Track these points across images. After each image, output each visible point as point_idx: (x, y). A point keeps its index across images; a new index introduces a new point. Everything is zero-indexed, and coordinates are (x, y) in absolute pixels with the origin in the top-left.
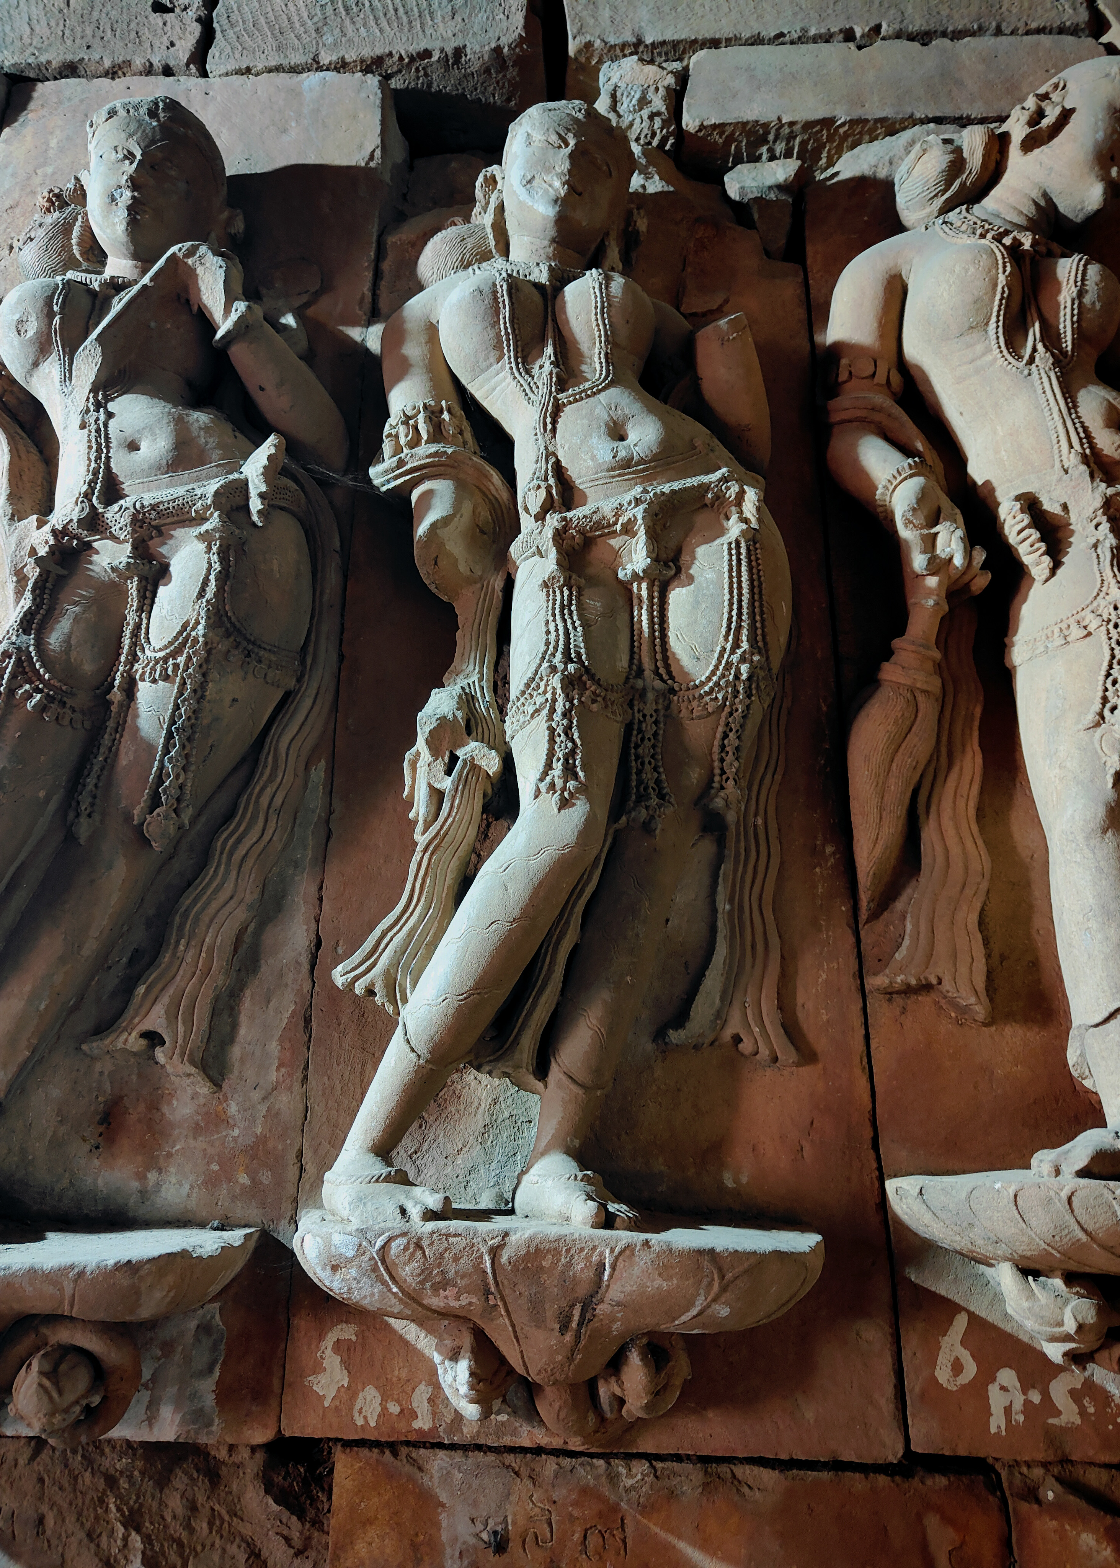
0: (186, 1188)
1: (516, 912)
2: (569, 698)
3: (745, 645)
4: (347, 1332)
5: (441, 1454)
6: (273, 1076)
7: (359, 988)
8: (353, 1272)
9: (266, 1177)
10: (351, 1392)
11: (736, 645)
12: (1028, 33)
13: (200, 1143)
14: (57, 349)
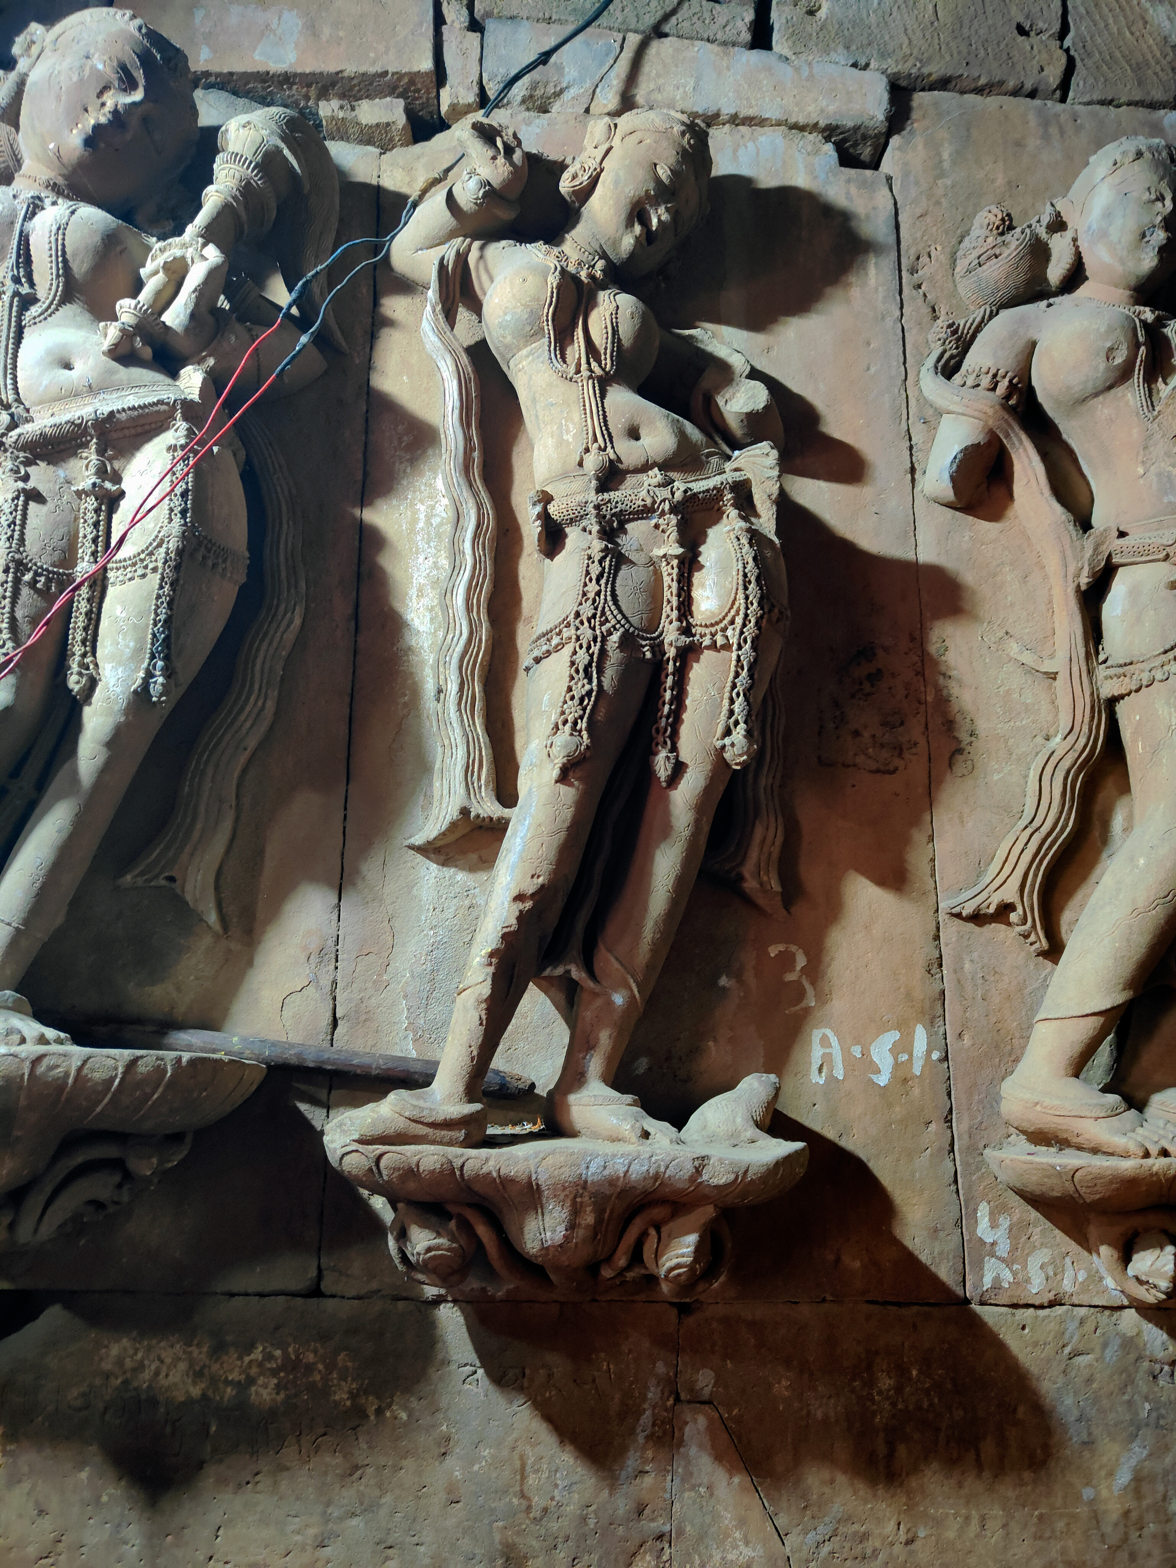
14: (1138, 375)
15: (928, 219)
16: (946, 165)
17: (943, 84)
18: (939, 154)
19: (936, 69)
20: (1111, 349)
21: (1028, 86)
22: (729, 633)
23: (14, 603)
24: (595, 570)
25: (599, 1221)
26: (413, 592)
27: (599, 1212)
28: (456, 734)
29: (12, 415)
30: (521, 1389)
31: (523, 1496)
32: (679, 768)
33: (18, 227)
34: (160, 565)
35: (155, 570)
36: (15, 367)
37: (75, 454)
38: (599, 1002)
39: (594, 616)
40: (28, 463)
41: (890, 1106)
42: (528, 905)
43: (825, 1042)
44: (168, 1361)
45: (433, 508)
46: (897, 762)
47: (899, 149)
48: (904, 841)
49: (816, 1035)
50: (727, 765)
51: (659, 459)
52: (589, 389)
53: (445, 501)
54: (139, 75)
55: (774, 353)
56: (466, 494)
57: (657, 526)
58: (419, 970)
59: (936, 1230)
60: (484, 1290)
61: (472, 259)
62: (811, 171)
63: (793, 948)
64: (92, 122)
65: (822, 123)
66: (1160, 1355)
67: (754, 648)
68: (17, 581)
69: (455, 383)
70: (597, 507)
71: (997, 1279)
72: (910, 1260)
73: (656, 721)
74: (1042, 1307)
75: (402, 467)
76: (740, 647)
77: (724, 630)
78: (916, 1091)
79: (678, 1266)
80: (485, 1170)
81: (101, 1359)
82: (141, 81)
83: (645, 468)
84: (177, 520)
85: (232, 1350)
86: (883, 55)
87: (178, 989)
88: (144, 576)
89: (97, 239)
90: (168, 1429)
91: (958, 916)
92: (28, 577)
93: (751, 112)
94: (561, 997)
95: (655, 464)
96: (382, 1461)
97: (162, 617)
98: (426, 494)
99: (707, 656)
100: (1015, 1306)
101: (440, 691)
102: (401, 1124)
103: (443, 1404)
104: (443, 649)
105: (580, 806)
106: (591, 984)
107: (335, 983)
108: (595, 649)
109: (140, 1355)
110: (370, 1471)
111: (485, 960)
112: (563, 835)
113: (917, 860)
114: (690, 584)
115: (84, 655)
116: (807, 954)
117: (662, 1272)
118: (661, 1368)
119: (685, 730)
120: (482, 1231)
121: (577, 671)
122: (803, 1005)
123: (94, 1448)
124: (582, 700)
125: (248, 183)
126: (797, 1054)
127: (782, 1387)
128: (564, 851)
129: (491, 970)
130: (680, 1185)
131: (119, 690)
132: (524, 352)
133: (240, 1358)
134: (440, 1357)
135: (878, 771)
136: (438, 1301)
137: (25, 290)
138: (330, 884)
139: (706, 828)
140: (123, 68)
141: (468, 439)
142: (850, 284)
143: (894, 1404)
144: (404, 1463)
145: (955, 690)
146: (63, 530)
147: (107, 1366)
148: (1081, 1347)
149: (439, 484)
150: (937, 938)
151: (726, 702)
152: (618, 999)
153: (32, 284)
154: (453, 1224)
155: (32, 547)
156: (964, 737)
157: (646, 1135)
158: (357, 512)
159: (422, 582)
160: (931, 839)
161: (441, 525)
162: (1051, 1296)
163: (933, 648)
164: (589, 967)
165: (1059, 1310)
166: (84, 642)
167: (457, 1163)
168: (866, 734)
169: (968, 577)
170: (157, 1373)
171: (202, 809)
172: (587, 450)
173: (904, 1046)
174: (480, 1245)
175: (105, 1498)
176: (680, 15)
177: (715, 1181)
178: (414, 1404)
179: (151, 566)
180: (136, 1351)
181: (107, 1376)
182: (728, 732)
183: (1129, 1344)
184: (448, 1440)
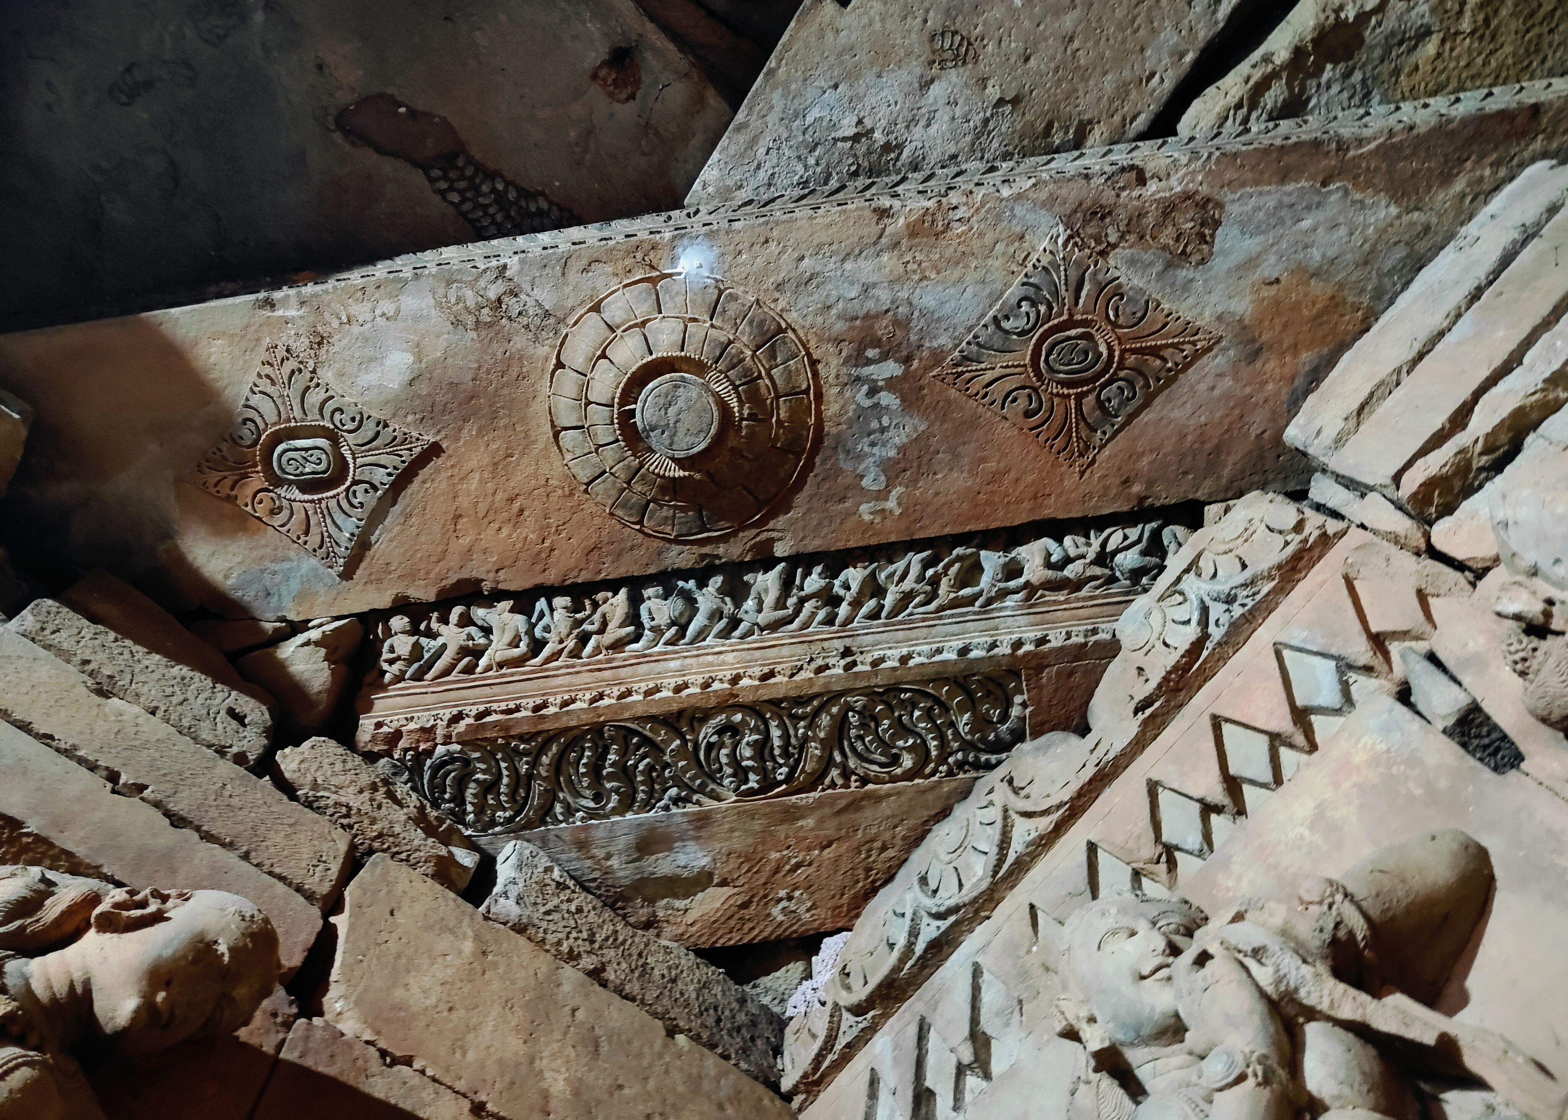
12: (270, 873)
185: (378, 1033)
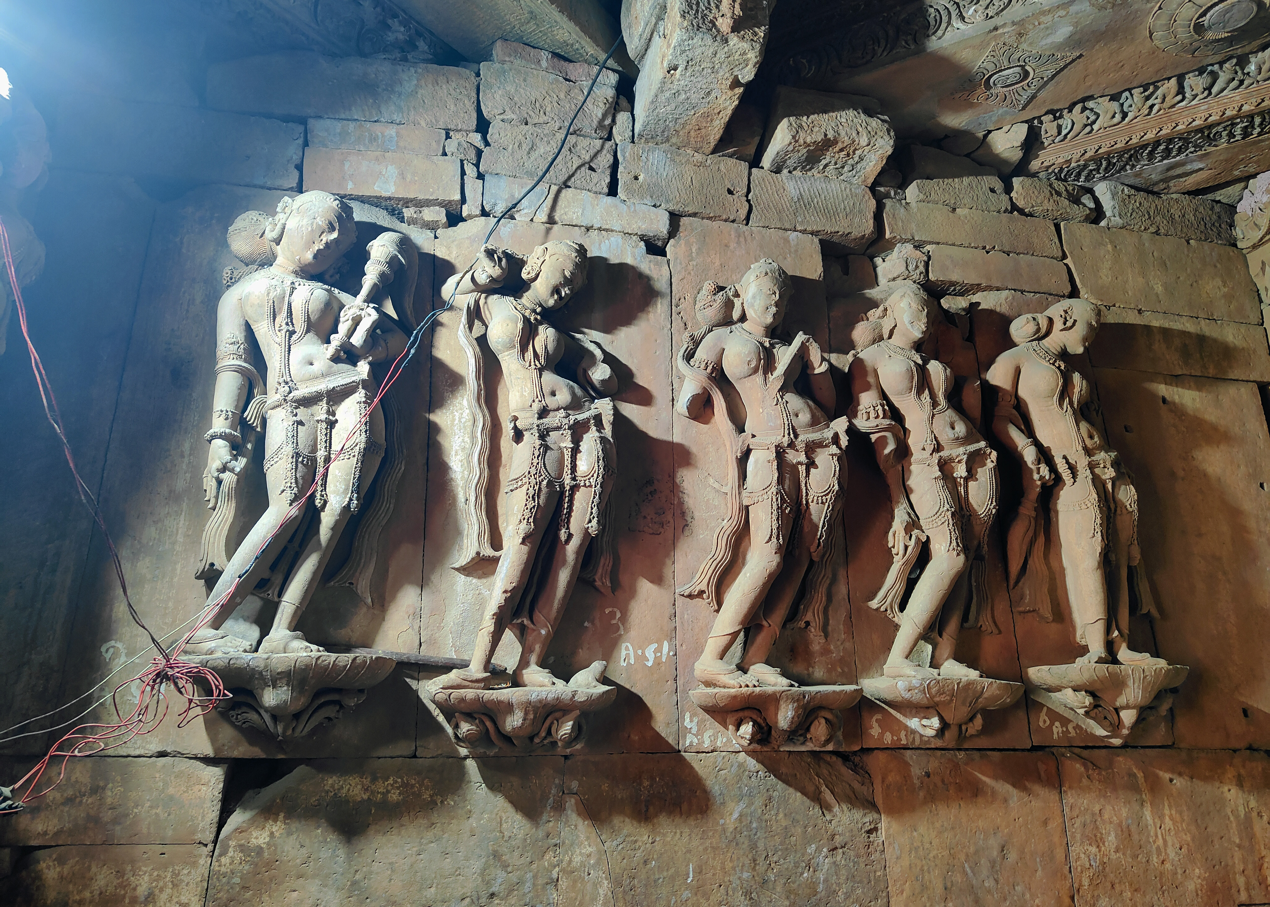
0: (822, 673)
1: (947, 588)
2: (953, 520)
3: (994, 503)
4: (879, 716)
5: (908, 751)
6: (843, 636)
7: (882, 609)
8: (916, 691)
9: (846, 670)
10: (882, 734)
11: (992, 503)
13: (823, 658)
14: (761, 371)
15: (685, 281)
16: (694, 255)
17: (694, 215)
18: (691, 249)
19: (690, 209)
20: (749, 361)
21: (732, 218)
22: (591, 480)
23: (296, 471)
24: (536, 455)
25: (535, 717)
26: (453, 453)
27: (535, 714)
28: (474, 519)
29: (289, 387)
30: (500, 791)
31: (501, 832)
32: (570, 536)
33: (286, 299)
34: (356, 454)
35: (354, 456)
36: (289, 365)
37: (316, 404)
38: (535, 633)
39: (536, 473)
40: (296, 408)
41: (652, 674)
42: (509, 594)
43: (627, 648)
44: (353, 785)
45: (462, 414)
46: (662, 530)
47: (673, 246)
48: (663, 564)
49: (624, 646)
50: (590, 534)
51: (564, 406)
52: (535, 373)
53: (468, 411)
54: (337, 225)
55: (615, 344)
56: (478, 410)
57: (562, 434)
58: (457, 621)
59: (668, 724)
60: (485, 752)
61: (482, 302)
62: (634, 256)
63: (615, 609)
64: (317, 248)
65: (639, 233)
66: (753, 769)
67: (601, 487)
68: (297, 461)
69: (474, 360)
70: (538, 426)
71: (691, 742)
72: (658, 735)
73: (561, 516)
74: (708, 752)
75: (448, 394)
76: (595, 487)
77: (589, 479)
78: (663, 668)
79: (565, 734)
80: (492, 698)
81: (324, 785)
82: (337, 228)
83: (558, 409)
84: (363, 435)
85: (380, 780)
86: (667, 201)
87: (352, 631)
88: (349, 458)
89: (322, 305)
90: (354, 812)
91: (683, 595)
92: (300, 459)
93: (607, 227)
94: (518, 632)
95: (562, 408)
96: (444, 821)
97: (357, 476)
98: (458, 408)
99: (582, 489)
100: (698, 752)
101: (467, 500)
102: (459, 681)
103: (468, 798)
104: (468, 481)
105: (530, 553)
106: (532, 626)
107: (420, 627)
108: (537, 488)
109: (341, 783)
110: (438, 825)
111: (491, 617)
112: (523, 566)
113: (667, 572)
114: (576, 459)
115: (322, 491)
116: (621, 612)
117: (559, 737)
118: (557, 781)
119: (572, 520)
120: (488, 724)
121: (529, 497)
122: (618, 633)
123: (323, 820)
124: (531, 509)
125: (384, 272)
126: (615, 654)
127: (605, 787)
128: (523, 572)
129: (494, 620)
130: (567, 702)
131: (337, 506)
132: (506, 353)
133: (383, 783)
134: (467, 779)
135: (653, 534)
136: (466, 757)
137: (291, 328)
138: (417, 585)
139: (580, 561)
140: (330, 223)
141: (479, 385)
142: (649, 312)
143: (649, 792)
144: (452, 821)
145: (686, 499)
146: (312, 437)
147: (326, 788)
148: (722, 767)
149: (465, 403)
150: (674, 605)
151: (590, 509)
152: (543, 632)
153: (293, 324)
154: (477, 721)
155: (301, 446)
156: (689, 519)
157: (554, 684)
158: (427, 415)
159: (457, 448)
160: (674, 563)
161: (465, 422)
162: (712, 748)
163: (678, 481)
164: (531, 619)
165: (715, 753)
166: (321, 485)
167: (481, 696)
168: (649, 517)
169: (694, 449)
170: (349, 790)
171: (364, 553)
172: (534, 401)
173: (659, 650)
174: (487, 730)
175: (328, 840)
176: (576, 175)
177: (580, 700)
178: (456, 798)
179: (352, 454)
180: (340, 781)
181: (327, 792)
182: (590, 521)
183: (741, 765)
184: (471, 812)
185: (1102, 301)
